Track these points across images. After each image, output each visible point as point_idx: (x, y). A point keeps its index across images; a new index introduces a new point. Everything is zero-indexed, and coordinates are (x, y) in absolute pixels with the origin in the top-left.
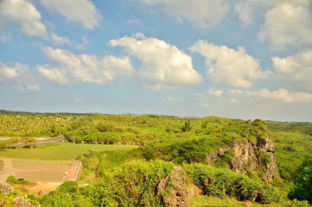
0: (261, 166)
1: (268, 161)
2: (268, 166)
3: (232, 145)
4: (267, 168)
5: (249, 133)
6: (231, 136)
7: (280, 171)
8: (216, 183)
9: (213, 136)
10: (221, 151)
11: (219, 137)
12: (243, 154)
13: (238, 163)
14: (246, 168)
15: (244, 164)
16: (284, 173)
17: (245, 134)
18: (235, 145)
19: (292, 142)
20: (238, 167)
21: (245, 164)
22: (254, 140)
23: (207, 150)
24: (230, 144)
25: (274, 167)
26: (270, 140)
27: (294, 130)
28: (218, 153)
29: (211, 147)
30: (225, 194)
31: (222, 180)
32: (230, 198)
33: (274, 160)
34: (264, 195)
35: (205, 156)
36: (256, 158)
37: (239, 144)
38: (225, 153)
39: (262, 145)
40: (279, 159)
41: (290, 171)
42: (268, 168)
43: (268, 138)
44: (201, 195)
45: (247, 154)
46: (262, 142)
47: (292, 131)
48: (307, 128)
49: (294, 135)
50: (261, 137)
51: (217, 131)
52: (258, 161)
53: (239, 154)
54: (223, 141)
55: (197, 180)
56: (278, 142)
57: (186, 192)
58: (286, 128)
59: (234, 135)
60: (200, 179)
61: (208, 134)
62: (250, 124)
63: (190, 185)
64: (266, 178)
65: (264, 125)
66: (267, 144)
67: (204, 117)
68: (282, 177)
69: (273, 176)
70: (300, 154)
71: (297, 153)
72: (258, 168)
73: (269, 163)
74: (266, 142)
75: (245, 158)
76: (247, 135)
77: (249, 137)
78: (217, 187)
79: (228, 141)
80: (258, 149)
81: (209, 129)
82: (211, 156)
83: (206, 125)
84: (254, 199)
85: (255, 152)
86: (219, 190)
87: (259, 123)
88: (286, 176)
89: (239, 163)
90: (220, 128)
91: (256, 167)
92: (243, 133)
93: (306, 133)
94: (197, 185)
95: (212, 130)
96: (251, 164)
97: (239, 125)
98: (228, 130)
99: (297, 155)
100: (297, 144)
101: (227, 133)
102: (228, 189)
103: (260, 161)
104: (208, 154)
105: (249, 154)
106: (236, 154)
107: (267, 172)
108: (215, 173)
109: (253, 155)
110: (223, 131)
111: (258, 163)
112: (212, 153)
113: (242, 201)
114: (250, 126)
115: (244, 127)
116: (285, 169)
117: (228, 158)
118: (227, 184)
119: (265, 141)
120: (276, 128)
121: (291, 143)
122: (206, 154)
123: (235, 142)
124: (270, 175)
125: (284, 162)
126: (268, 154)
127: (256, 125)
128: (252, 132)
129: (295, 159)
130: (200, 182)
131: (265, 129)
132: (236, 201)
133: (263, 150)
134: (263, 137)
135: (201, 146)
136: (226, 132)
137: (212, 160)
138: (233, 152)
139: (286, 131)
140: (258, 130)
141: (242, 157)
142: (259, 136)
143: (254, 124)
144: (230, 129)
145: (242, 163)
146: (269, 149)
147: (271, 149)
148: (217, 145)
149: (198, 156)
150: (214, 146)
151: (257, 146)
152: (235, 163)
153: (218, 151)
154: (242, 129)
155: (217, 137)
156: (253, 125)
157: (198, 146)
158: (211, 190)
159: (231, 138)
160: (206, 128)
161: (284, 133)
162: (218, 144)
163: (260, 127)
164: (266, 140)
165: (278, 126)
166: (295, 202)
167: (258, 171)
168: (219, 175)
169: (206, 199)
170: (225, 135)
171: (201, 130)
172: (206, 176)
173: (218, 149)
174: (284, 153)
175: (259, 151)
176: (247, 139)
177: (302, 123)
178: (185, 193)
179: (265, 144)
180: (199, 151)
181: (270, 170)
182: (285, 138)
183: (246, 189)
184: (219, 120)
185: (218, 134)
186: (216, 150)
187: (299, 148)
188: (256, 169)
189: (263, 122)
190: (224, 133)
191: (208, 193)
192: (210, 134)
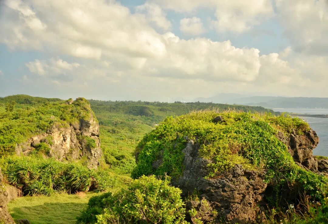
0: (86, 153)
1: (92, 147)
2: (93, 152)
3: (50, 131)
4: (91, 154)
5: (70, 115)
6: (49, 119)
7: (105, 157)
8: (40, 178)
9: (24, 121)
10: (36, 140)
11: (32, 122)
12: (64, 142)
13: (58, 153)
14: (68, 158)
15: (65, 154)
16: (110, 157)
17: (65, 116)
18: (54, 130)
19: (116, 123)
20: (58, 158)
21: (67, 153)
22: (76, 123)
23: (16, 140)
24: (47, 130)
25: (99, 152)
26: (95, 122)
27: (118, 110)
28: (32, 143)
29: (22, 136)
30: (52, 189)
31: (48, 173)
32: (59, 193)
33: (99, 145)
34: (99, 182)
35: (14, 148)
36: (79, 145)
37: (59, 129)
38: (41, 141)
39: (86, 129)
40: (104, 143)
41: (116, 154)
42: (93, 154)
43: (92, 120)
44: (21, 196)
45: (68, 140)
46: (85, 124)
47: (116, 111)
48: (130, 107)
49: (118, 115)
50: (85, 119)
51: (29, 114)
52: (82, 147)
53: (59, 142)
54: (38, 127)
55: (13, 178)
56: (102, 124)
57: (5, 195)
58: (110, 108)
59: (53, 117)
60: (18, 176)
61: (16, 119)
62: (71, 103)
63: (3, 187)
64: (91, 166)
65: (87, 105)
66: (91, 127)
67: (9, 96)
68: (107, 163)
69: (98, 163)
70: (124, 136)
71: (121, 135)
72: (82, 155)
73: (94, 148)
74: (90, 124)
75: (67, 145)
76: (68, 117)
77: (71, 120)
78: (42, 182)
79: (44, 126)
80: (81, 134)
81: (18, 112)
82: (22, 148)
83: (12, 107)
84: (88, 189)
85: (78, 137)
86: (44, 186)
87: (82, 102)
88: (111, 161)
89: (60, 152)
90: (33, 110)
91: (80, 154)
92: (63, 116)
93: (129, 113)
94: (14, 185)
95: (21, 112)
96: (74, 153)
97: (58, 105)
98: (43, 112)
99: (121, 137)
100: (121, 125)
101: (43, 116)
102: (55, 183)
103: (84, 147)
104: (18, 145)
105: (71, 140)
106: (55, 141)
107: (92, 159)
108: (38, 165)
109: (75, 141)
110: (37, 114)
111: (82, 150)
112: (24, 144)
113: (74, 193)
114: (72, 106)
115: (64, 108)
116: (110, 153)
117: (45, 147)
118: (54, 177)
119: (88, 123)
120: (99, 108)
121: (116, 125)
122: (16, 146)
123: (54, 126)
124: (96, 162)
125: (109, 145)
126: (93, 138)
127: (78, 105)
128: (74, 113)
129: (120, 141)
130: (17, 179)
131: (89, 109)
132: (67, 195)
133: (87, 134)
134: (86, 119)
135: (7, 136)
136: (41, 115)
137: (23, 153)
138: (52, 139)
139: (110, 111)
140: (81, 110)
141: (63, 144)
142: (82, 118)
143: (76, 103)
144: (47, 110)
145: (63, 152)
146: (94, 133)
147: (96, 133)
148: (30, 133)
149: (3, 149)
150: (25, 133)
151: (80, 130)
152: (54, 153)
153: (32, 140)
154: (62, 111)
155: (29, 121)
156: (75, 105)
157: (3, 135)
158: (35, 187)
159: (49, 122)
160: (12, 111)
161: (108, 114)
162: (31, 131)
163: (83, 107)
164: (90, 122)
165: (102, 106)
166: (144, 178)
167: (81, 159)
168: (44, 168)
169: (28, 200)
170: (41, 119)
171: (6, 113)
172: (26, 170)
173: (32, 137)
174: (108, 136)
175: (83, 135)
176: (67, 122)
177: (126, 102)
178: (3, 195)
179: (89, 127)
180: (4, 143)
181: (95, 157)
182: (109, 120)
183: (79, 179)
184: (29, 100)
185: (30, 118)
186: (29, 139)
187: (123, 129)
188: (80, 157)
189: (86, 101)
190: (38, 116)
191: (30, 192)
192: (19, 118)
